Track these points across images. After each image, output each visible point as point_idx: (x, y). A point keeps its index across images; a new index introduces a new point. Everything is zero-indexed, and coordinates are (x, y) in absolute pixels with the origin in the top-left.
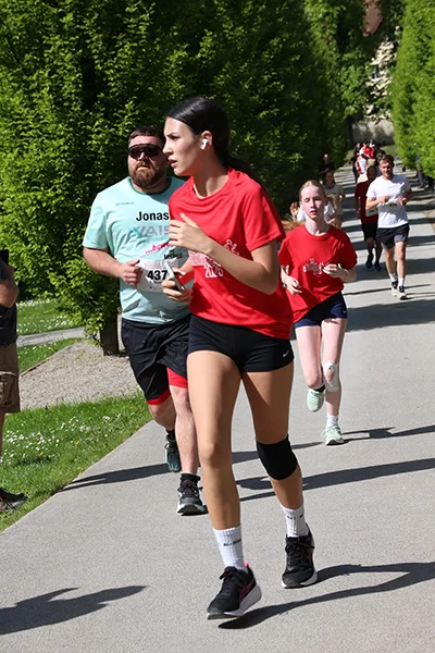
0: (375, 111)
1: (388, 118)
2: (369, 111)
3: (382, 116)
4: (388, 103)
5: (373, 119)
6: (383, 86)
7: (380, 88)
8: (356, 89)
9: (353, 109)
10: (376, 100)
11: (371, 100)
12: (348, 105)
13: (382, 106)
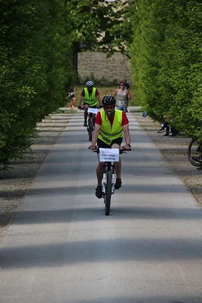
0: (107, 40)
1: (122, 51)
2: (99, 39)
3: (117, 48)
4: (125, 31)
5: (104, 50)
6: (120, 8)
7: (115, 11)
8: (85, 9)
9: (80, 34)
10: (110, 26)
11: (104, 25)
12: (74, 28)
13: (118, 34)
